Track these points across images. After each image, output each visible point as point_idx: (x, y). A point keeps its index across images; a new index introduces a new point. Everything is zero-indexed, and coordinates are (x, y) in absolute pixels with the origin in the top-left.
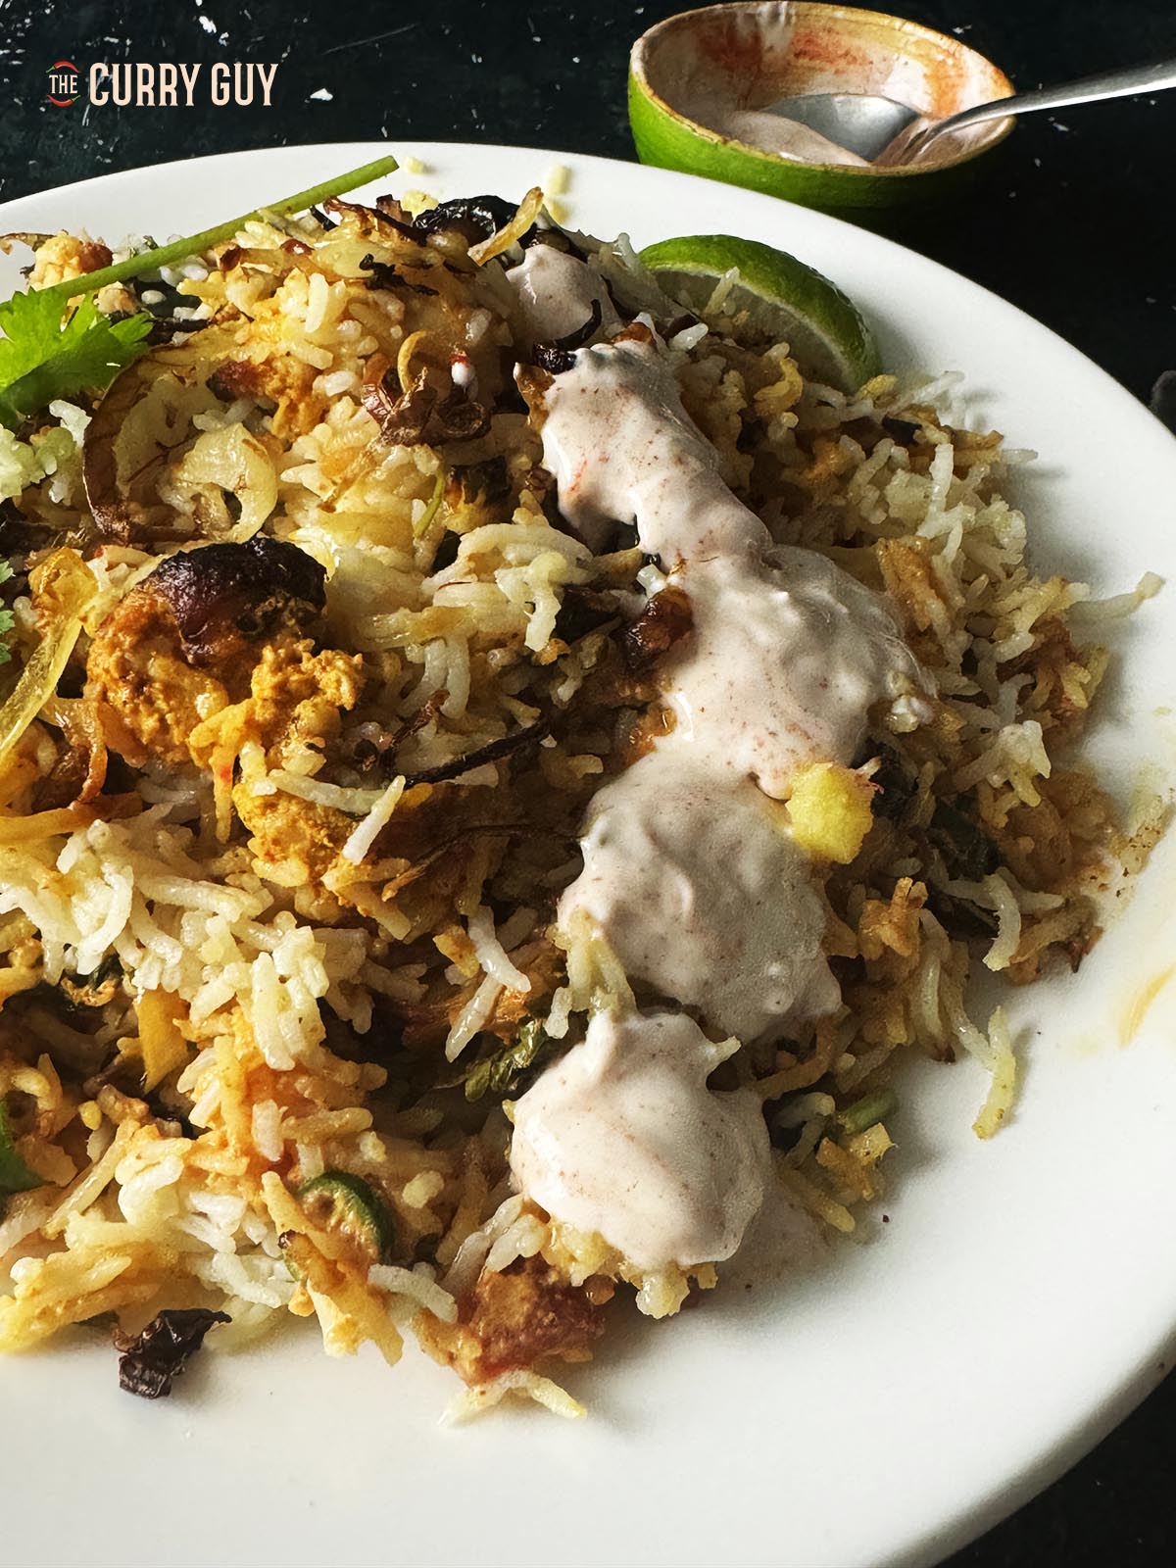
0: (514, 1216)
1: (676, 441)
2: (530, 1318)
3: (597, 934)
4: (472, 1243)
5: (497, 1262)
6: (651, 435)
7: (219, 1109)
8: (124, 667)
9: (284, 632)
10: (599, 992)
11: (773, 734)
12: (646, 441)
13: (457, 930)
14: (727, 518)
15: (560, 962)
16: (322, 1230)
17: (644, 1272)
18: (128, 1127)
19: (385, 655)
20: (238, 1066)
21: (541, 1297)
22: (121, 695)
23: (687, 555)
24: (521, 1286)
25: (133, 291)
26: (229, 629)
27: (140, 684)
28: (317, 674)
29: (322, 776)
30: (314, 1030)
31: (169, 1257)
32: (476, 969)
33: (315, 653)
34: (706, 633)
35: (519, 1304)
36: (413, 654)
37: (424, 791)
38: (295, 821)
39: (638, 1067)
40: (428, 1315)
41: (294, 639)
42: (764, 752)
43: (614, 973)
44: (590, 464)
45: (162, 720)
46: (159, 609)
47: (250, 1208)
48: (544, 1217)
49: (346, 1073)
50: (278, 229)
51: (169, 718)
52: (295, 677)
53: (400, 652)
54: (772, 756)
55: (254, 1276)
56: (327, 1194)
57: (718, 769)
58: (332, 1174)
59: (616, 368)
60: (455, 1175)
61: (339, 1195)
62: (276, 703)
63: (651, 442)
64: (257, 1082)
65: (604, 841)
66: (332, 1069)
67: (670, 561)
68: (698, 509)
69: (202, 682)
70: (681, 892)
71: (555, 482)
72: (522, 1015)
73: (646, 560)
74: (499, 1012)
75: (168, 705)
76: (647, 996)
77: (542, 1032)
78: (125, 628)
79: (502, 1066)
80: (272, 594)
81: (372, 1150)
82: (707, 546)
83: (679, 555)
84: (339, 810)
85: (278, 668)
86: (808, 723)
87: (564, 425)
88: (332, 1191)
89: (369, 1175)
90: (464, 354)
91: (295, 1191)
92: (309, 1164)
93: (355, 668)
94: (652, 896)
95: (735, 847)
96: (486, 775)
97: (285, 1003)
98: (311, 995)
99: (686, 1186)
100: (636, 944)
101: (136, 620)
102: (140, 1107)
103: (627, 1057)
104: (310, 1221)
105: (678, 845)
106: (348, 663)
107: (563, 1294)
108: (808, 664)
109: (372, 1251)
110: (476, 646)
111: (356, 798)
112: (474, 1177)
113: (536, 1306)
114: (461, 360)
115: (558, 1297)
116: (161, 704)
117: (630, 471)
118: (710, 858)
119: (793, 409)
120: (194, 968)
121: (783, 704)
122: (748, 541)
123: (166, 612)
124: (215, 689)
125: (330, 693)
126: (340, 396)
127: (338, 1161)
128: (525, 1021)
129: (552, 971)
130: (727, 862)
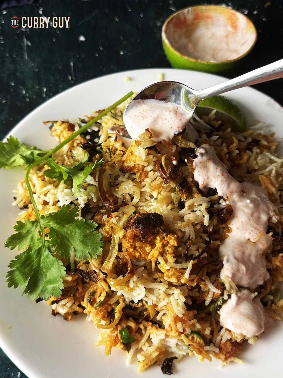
0: (224, 332)
1: (221, 170)
2: (232, 349)
3: (230, 279)
4: (219, 338)
5: (224, 340)
6: (216, 170)
7: (170, 324)
8: (131, 246)
9: (160, 233)
10: (232, 290)
11: (252, 231)
12: (215, 172)
13: (203, 283)
14: (234, 186)
15: (223, 284)
16: (194, 342)
17: (250, 338)
18: (149, 327)
19: (178, 231)
20: (173, 317)
21: (232, 344)
22: (131, 250)
23: (228, 196)
24: (229, 344)
25: (84, 136)
26: (151, 236)
27: (135, 248)
28: (169, 240)
29: (176, 262)
30: (185, 308)
31: (164, 349)
32: (208, 289)
33: (167, 236)
34: (236, 212)
35: (229, 348)
36: (183, 230)
37: (196, 261)
38: (174, 273)
39: (242, 302)
40: (214, 352)
41: (162, 234)
42: (251, 235)
43: (234, 286)
44: (206, 179)
45: (140, 253)
46: (136, 233)
47: (178, 340)
48: (230, 331)
49: (191, 314)
50: (114, 118)
51: (141, 253)
52: (165, 242)
53: (180, 230)
54: (253, 235)
55: (179, 350)
56: (193, 336)
57: (242, 239)
58: (193, 332)
59: (205, 156)
60: (211, 325)
61: (195, 336)
62: (162, 247)
63: (216, 172)
64: (176, 319)
65: (227, 261)
66: (189, 314)
67: (225, 197)
68: (229, 185)
69: (147, 245)
70: (243, 268)
71: (198, 183)
72: (219, 296)
73: (220, 198)
74: (214, 296)
75: (141, 250)
76: (240, 288)
77: (223, 299)
78: (130, 238)
79: (216, 305)
80: (157, 227)
81: (198, 326)
82: (232, 193)
83: (227, 196)
84: (181, 268)
85: (161, 240)
86: (258, 228)
87: (198, 171)
88: (194, 335)
89: (198, 330)
90: (175, 158)
91: (187, 336)
92: (188, 331)
93: (175, 238)
94: (238, 270)
95: (250, 256)
96: (205, 255)
97: (178, 304)
98: (182, 302)
99: (255, 322)
100: (237, 279)
101: (132, 236)
102: (151, 324)
103: (240, 300)
104: (191, 341)
105: (240, 258)
106: (174, 237)
107: (235, 343)
108: (256, 215)
109: (204, 344)
110: (194, 225)
111: (184, 265)
112: (214, 325)
113: (232, 346)
114: (174, 160)
115: (235, 344)
116: (139, 250)
117: (214, 180)
118: (246, 259)
119: (237, 149)
120: (158, 300)
121: (253, 224)
122: (239, 190)
123: (137, 233)
124: (149, 246)
125: (172, 244)
126: (150, 171)
127: (193, 330)
128: (219, 297)
129: (222, 286)
130: (249, 260)
